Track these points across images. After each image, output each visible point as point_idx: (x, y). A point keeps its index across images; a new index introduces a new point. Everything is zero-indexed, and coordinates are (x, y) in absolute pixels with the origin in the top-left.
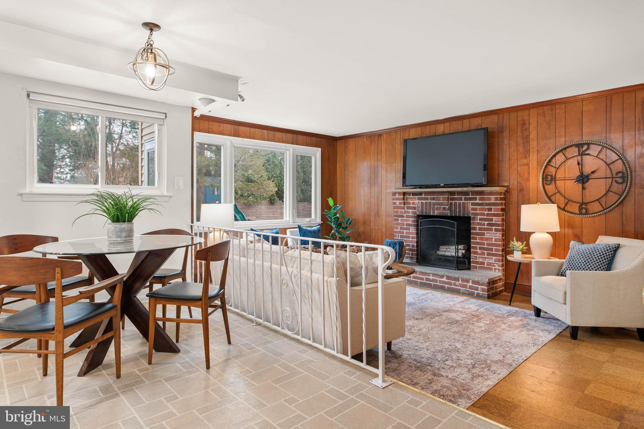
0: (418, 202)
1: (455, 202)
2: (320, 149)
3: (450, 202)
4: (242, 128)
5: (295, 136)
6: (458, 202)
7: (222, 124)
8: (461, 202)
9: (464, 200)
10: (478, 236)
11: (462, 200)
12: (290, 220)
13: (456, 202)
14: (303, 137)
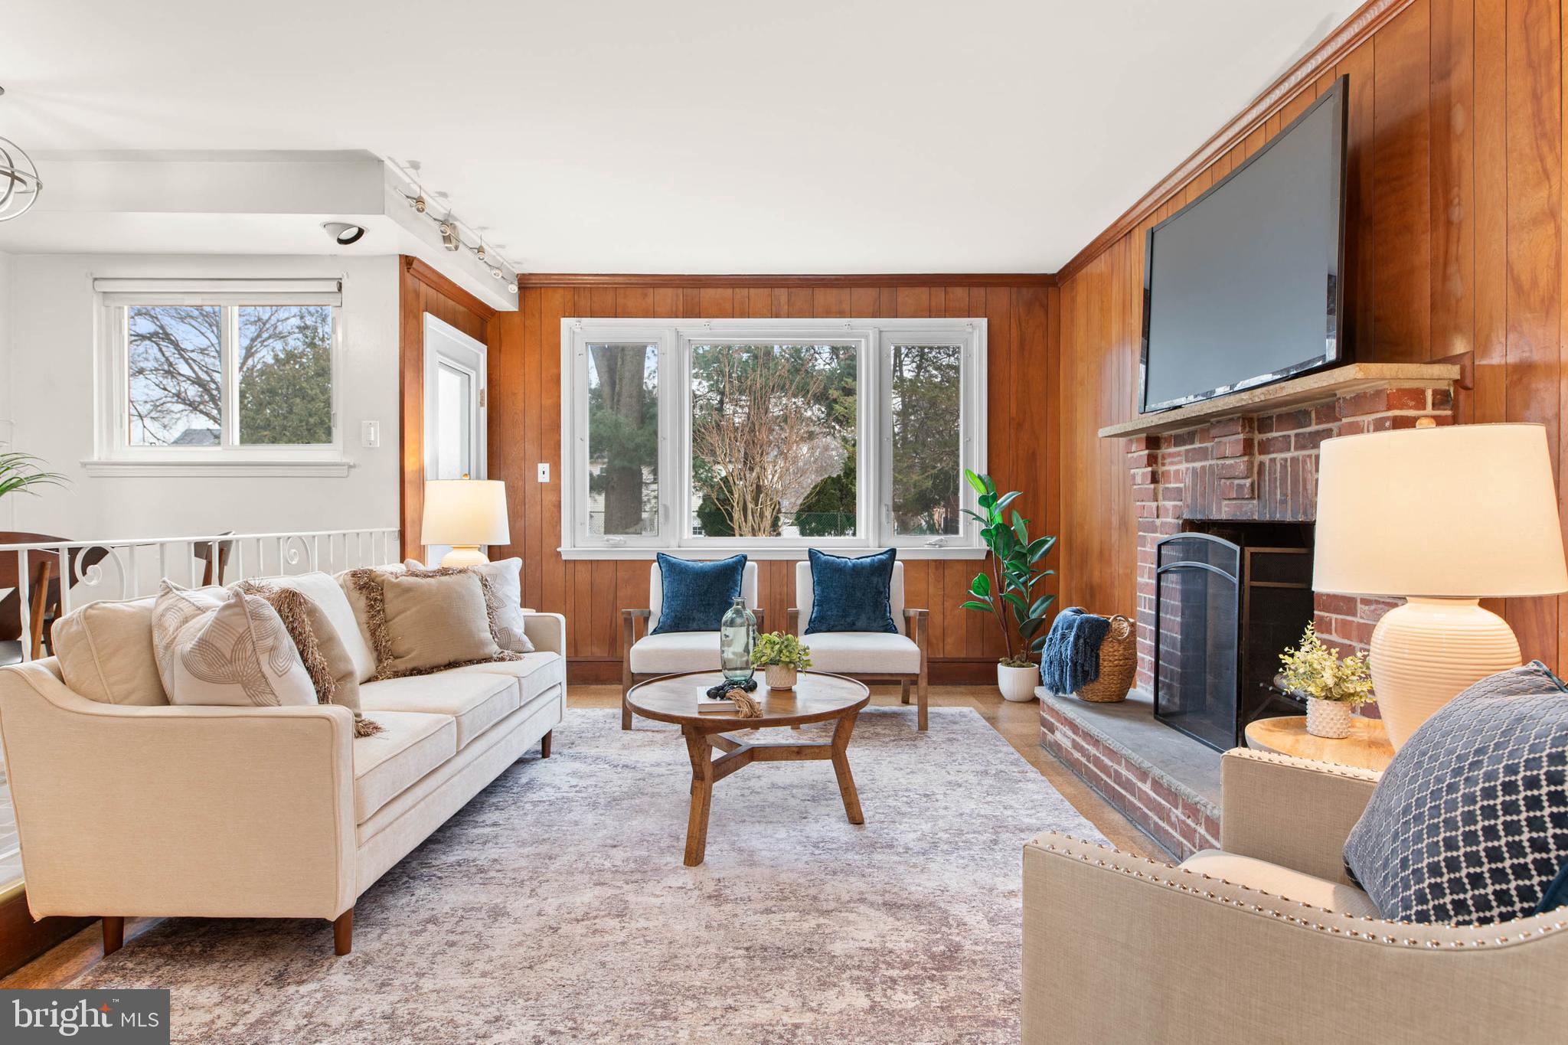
0: (1187, 469)
1: (1271, 460)
2: (983, 322)
3: (1259, 458)
4: (708, 294)
5: (886, 292)
6: (1279, 456)
7: (651, 290)
8: (1288, 455)
9: (1296, 449)
10: (1334, 616)
11: (1289, 450)
12: (868, 539)
13: (1275, 459)
14: (918, 290)
